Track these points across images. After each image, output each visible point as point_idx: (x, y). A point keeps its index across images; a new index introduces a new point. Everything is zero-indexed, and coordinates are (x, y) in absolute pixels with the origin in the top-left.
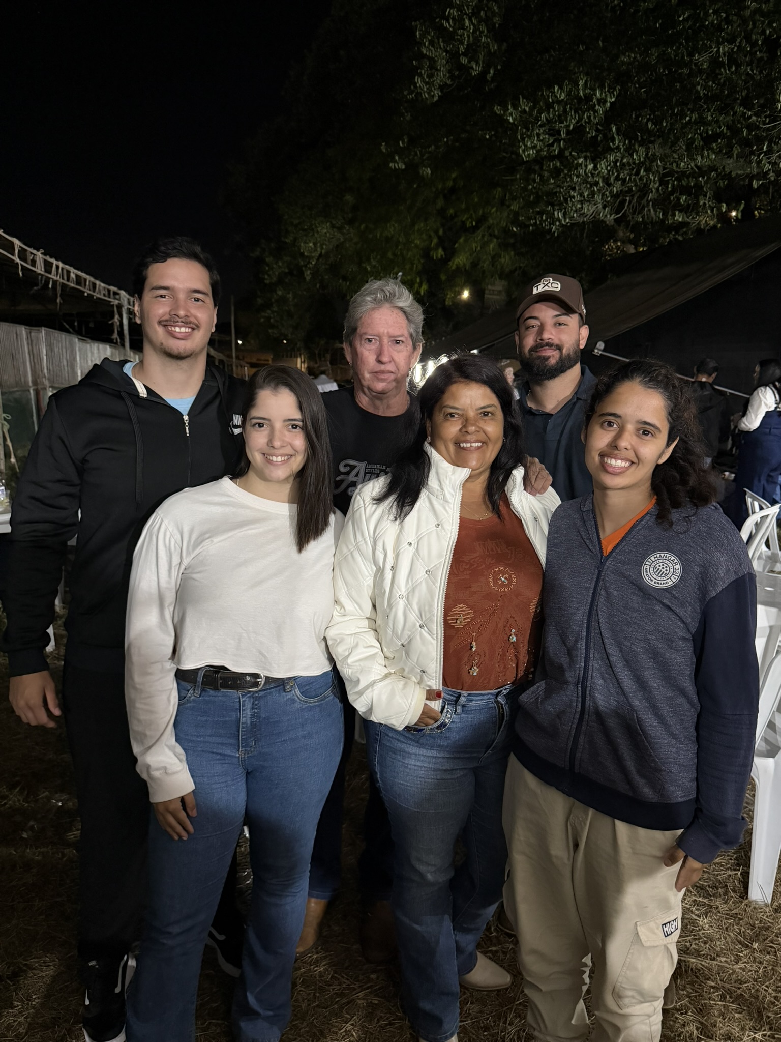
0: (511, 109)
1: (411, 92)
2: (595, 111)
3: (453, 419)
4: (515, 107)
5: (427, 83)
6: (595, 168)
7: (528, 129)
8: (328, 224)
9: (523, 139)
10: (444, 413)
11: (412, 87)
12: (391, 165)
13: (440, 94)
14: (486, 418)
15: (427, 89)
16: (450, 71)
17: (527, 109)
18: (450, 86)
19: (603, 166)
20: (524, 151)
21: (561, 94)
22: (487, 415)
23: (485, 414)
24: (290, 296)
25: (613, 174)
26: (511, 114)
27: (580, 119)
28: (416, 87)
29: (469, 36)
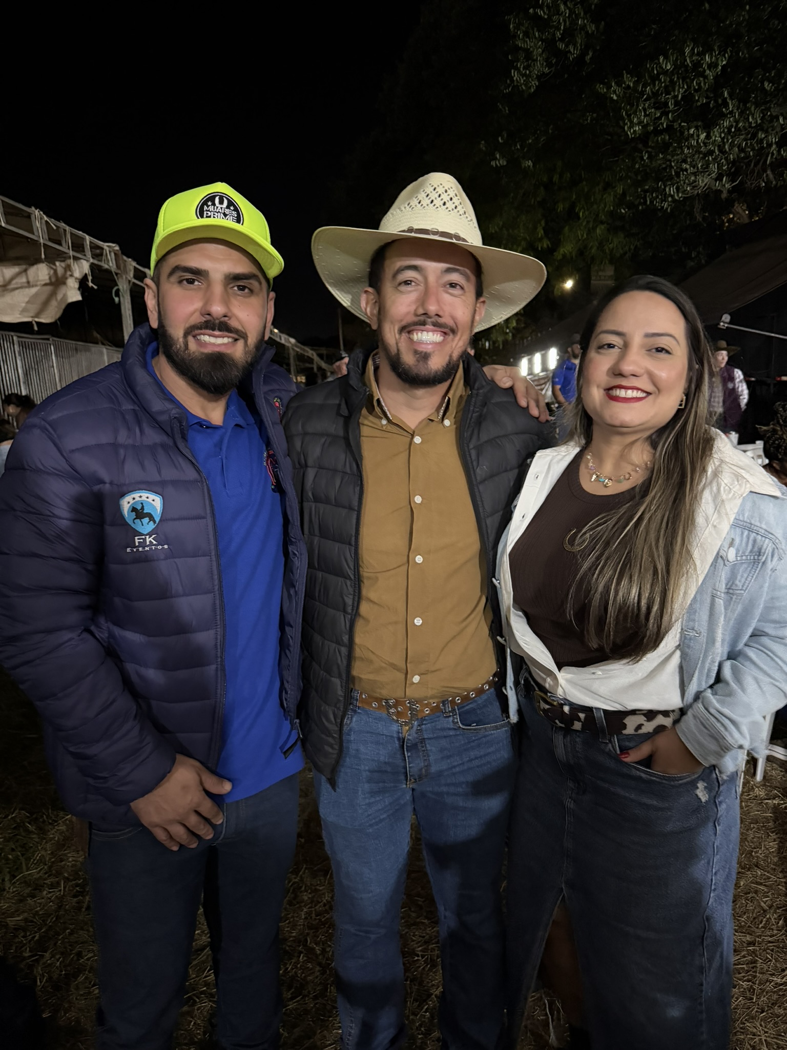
0: (614, 87)
1: (507, 87)
2: (705, 77)
4: (619, 84)
5: (524, 75)
6: (708, 136)
7: (632, 105)
9: (628, 116)
11: (508, 82)
12: (493, 163)
13: (537, 84)
15: (524, 81)
16: (547, 60)
17: (631, 84)
18: (548, 74)
19: (716, 136)
20: (629, 128)
21: (666, 64)
25: (728, 141)
26: (615, 92)
27: (689, 87)
28: (512, 81)
29: (565, 21)
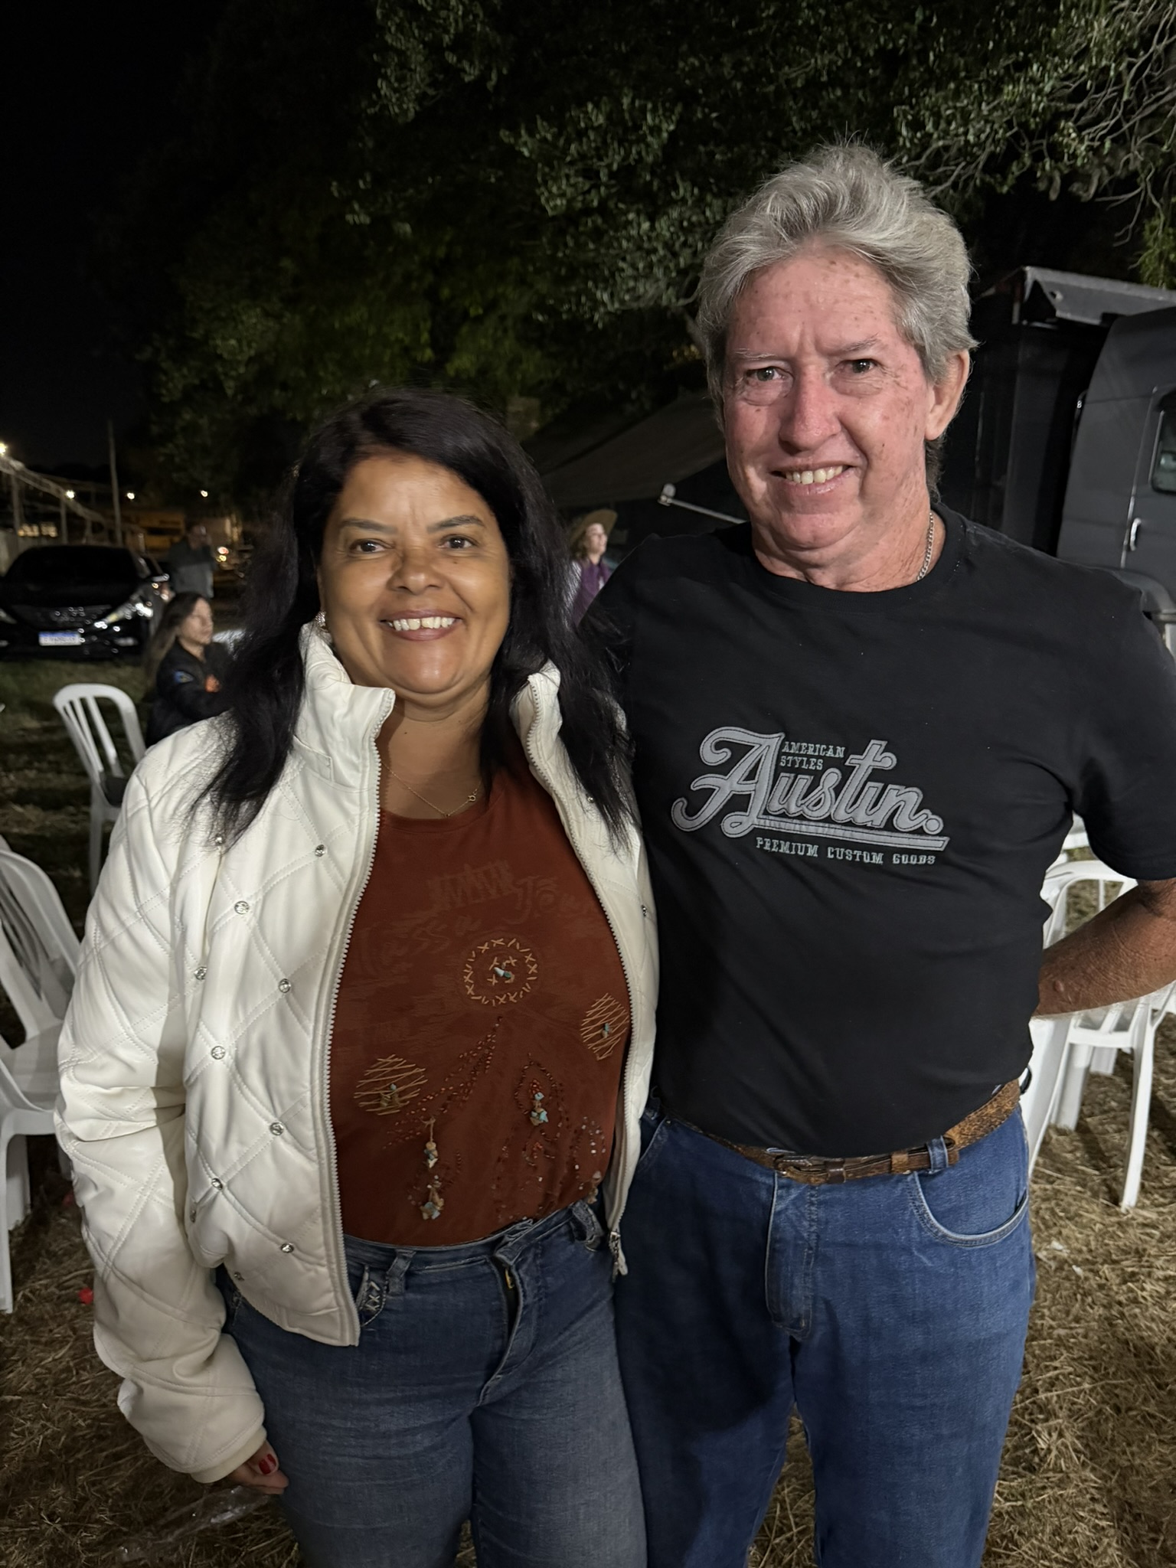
0: (525, 137)
1: (373, 104)
2: (648, 145)
3: (369, 556)
4: (531, 133)
5: (395, 91)
6: (652, 228)
7: (552, 168)
8: (258, 310)
9: (545, 182)
10: (346, 540)
11: (374, 96)
12: (349, 218)
13: (418, 108)
14: (457, 553)
15: (398, 99)
16: (430, 74)
17: (549, 137)
18: (433, 97)
19: (662, 224)
20: (547, 200)
21: (597, 116)
22: (461, 546)
23: (456, 542)
24: (204, 422)
25: (679, 238)
26: (525, 144)
27: (628, 154)
28: (379, 96)
29: (456, 21)
